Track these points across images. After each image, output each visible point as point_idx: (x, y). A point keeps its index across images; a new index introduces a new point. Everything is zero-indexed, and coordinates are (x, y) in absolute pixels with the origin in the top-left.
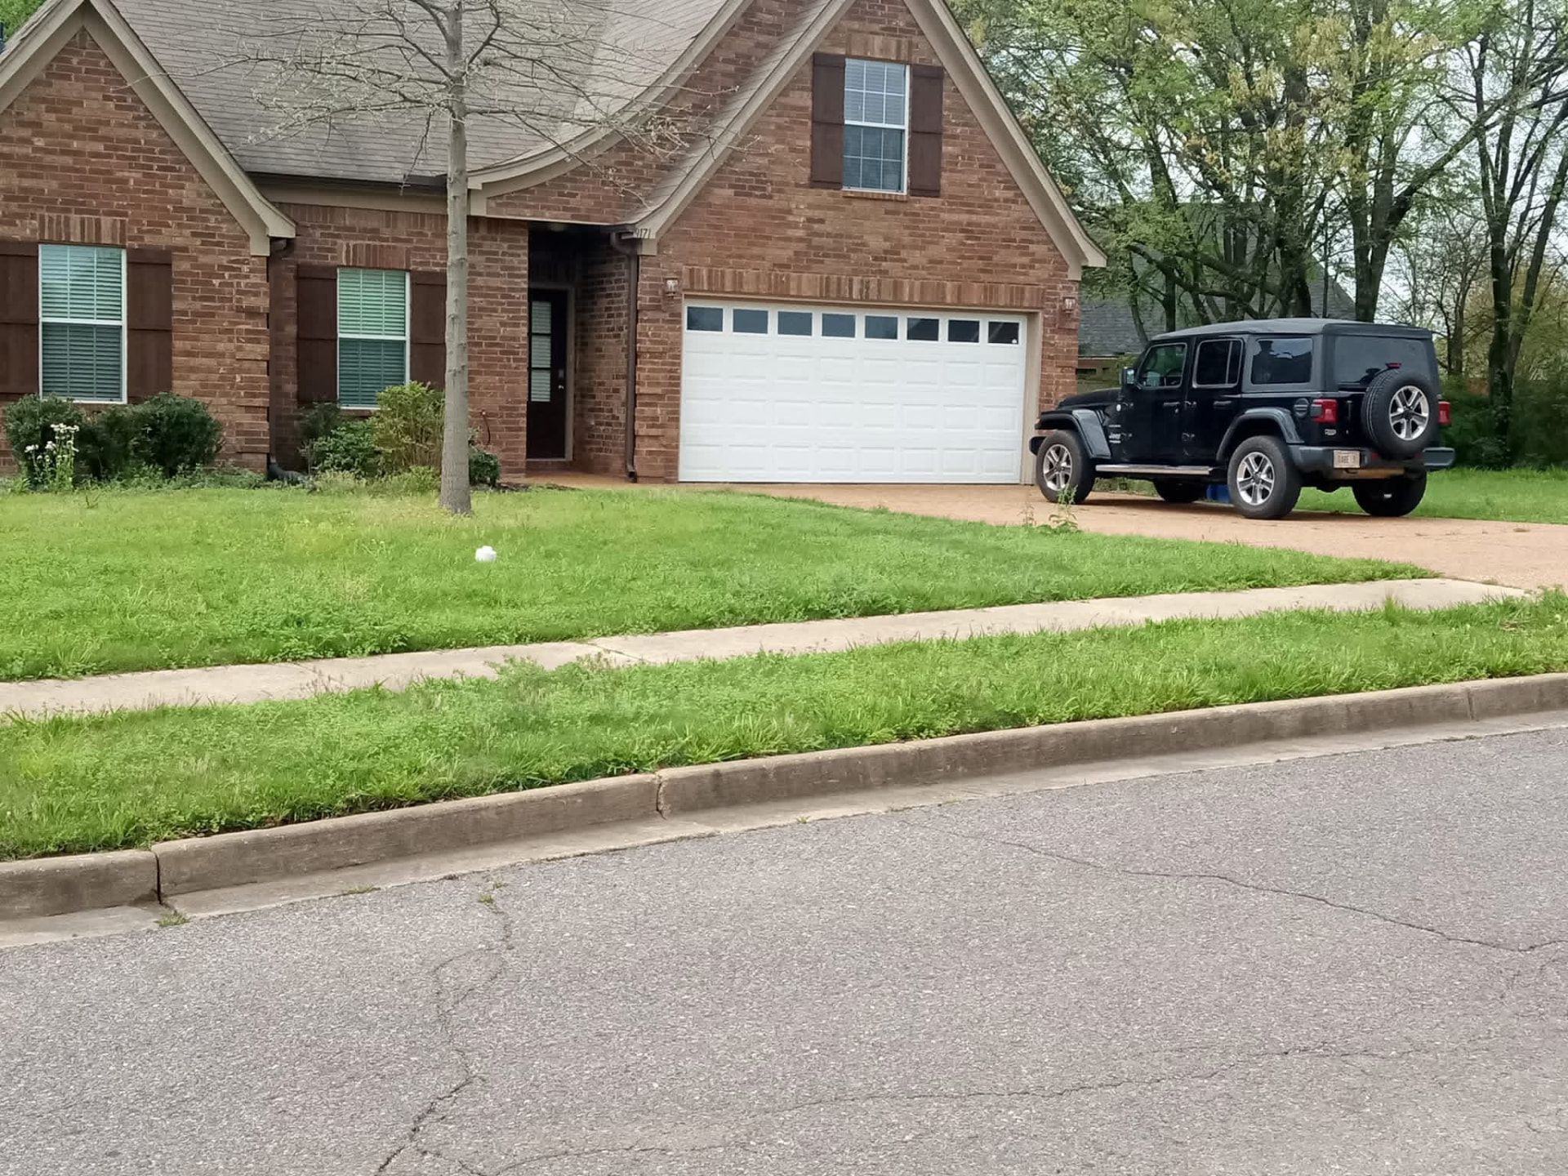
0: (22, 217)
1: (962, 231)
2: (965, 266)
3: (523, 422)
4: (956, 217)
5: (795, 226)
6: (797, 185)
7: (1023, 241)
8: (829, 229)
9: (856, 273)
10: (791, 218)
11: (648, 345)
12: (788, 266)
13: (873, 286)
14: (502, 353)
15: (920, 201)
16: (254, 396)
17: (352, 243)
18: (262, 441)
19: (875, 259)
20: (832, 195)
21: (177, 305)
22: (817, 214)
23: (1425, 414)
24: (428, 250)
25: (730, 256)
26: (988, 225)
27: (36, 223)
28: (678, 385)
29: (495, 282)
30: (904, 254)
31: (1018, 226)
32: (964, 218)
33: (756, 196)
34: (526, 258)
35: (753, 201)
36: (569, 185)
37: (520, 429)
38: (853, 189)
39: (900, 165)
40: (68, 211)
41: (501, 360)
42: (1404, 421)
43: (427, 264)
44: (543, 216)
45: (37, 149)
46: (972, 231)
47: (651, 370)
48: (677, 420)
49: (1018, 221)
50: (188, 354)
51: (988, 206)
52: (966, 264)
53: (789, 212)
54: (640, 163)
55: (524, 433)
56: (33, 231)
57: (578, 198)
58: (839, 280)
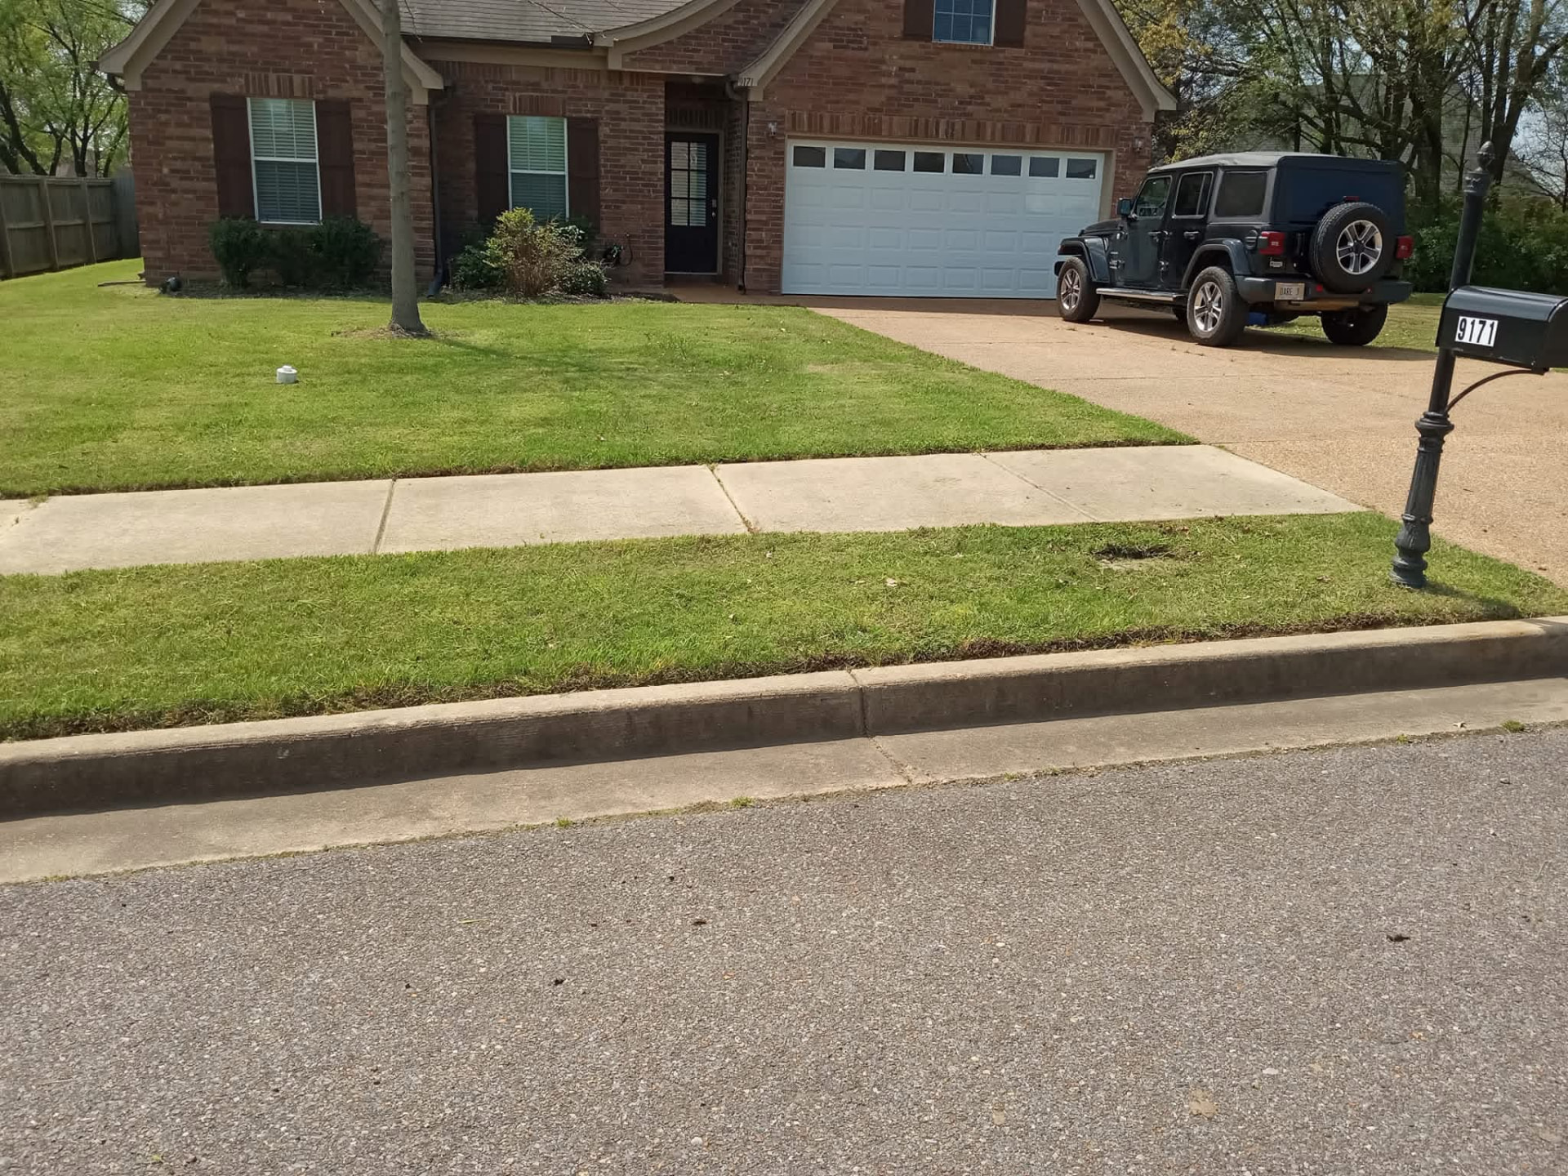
0: (232, 75)
1: (1042, 78)
2: (1044, 109)
3: (661, 243)
4: (1037, 65)
5: (889, 75)
6: (891, 38)
7: (1100, 87)
8: (920, 77)
9: (942, 116)
10: (884, 67)
11: (755, 178)
12: (880, 110)
13: (958, 127)
14: (644, 185)
15: (1004, 51)
16: (422, 219)
17: (517, 95)
18: (430, 256)
19: (961, 103)
20: (923, 47)
21: (357, 146)
22: (909, 64)
23: (1379, 249)
24: (580, 99)
25: (828, 102)
26: (1067, 72)
27: (242, 81)
28: (782, 213)
29: (637, 126)
30: (987, 99)
31: (1097, 73)
32: (1046, 66)
33: (853, 49)
34: (662, 106)
35: (849, 53)
36: (693, 42)
37: (659, 249)
38: (944, 42)
39: (989, 19)
40: (268, 70)
41: (641, 191)
42: (1353, 255)
43: (580, 111)
44: (669, 69)
45: (239, 20)
46: (1053, 78)
47: (756, 201)
48: (780, 242)
49: (1096, 68)
50: (369, 185)
51: (1068, 56)
52: (1045, 107)
53: (883, 62)
54: (756, 22)
55: (663, 252)
56: (241, 87)
57: (701, 53)
58: (927, 122)
